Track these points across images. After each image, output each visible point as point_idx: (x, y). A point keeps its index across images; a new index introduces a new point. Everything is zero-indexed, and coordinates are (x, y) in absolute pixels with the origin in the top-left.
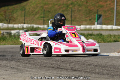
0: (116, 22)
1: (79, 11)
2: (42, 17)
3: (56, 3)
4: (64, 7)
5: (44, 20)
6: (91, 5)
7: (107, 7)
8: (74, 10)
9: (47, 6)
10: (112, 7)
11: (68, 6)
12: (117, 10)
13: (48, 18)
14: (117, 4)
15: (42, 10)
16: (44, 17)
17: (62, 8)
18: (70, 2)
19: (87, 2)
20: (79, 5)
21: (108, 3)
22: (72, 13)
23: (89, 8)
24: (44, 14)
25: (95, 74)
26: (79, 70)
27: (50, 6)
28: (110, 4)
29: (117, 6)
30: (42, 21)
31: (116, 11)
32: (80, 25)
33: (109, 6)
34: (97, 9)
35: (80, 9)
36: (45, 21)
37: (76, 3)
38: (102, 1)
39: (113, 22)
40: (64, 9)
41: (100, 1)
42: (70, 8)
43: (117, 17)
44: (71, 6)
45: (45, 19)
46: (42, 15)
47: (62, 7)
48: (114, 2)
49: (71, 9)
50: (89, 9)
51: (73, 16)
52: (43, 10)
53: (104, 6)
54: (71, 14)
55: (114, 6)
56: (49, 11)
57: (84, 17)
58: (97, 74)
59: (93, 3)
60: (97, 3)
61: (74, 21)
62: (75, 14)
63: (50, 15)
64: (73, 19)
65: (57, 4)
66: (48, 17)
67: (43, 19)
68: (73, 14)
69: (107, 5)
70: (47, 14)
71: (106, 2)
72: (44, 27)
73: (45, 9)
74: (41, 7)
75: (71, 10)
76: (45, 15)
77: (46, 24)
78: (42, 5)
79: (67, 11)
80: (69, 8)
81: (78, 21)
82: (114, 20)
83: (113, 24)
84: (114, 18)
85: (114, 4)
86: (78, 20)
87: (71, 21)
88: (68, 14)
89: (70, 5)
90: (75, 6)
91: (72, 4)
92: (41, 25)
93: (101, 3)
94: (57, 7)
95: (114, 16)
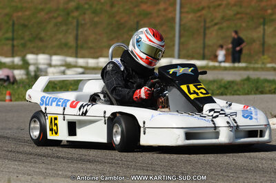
0: (179, 50)
1: (95, 25)
2: (7, 39)
3: (40, 7)
4: (59, 15)
5: (13, 46)
6: (121, 10)
7: (158, 16)
8: (83, 22)
9: (20, 14)
10: (170, 15)
11: (68, 14)
12: (182, 23)
13: (22, 41)
14: (183, 10)
15: (7, 23)
16: (13, 39)
17: (56, 18)
18: (72, 4)
19: (112, 6)
20: (95, 12)
21: (162, 6)
22: (77, 30)
23: (117, 18)
24: (13, 31)
25: (134, 169)
26: (98, 161)
27: (27, 13)
28: (165, 10)
29: (181, 13)
30: (8, 48)
31: (180, 25)
32: (97, 57)
33: (164, 13)
34: (136, 20)
35: (96, 19)
36: (16, 48)
37: (87, 6)
38: (146, 3)
39: (173, 50)
40: (59, 20)
41: (142, 2)
42: (73, 18)
43: (183, 40)
44: (76, 14)
45: (15, 43)
46: (9, 35)
47: (55, 15)
48: (174, 4)
49: (75, 21)
50: (117, 21)
51: (80, 37)
52: (11, 23)
53: (151, 14)
54: (75, 32)
55: (175, 14)
56: (25, 26)
57: (105, 39)
58: (140, 169)
59: (127, 7)
60: (136, 6)
61: (82, 47)
62: (86, 33)
63: (28, 33)
64: (79, 42)
65: (42, 10)
66: (23, 38)
67: (10, 42)
68: (80, 32)
69: (159, 10)
70: (20, 32)
71: (157, 4)
72: (13, 62)
73: (15, 19)
74: (6, 15)
75: (75, 24)
76: (15, 33)
77: (17, 55)
78: (7, 10)
79: (66, 25)
80: (70, 19)
81: (91, 48)
82: (174, 45)
83: (172, 56)
84: (174, 41)
85: (175, 10)
86: (91, 45)
87: (77, 47)
88: (70, 31)
89: (72, 11)
90: (85, 14)
91: (77, 8)
92: (6, 56)
93: (144, 7)
94: (42, 15)
95: (174, 36)
